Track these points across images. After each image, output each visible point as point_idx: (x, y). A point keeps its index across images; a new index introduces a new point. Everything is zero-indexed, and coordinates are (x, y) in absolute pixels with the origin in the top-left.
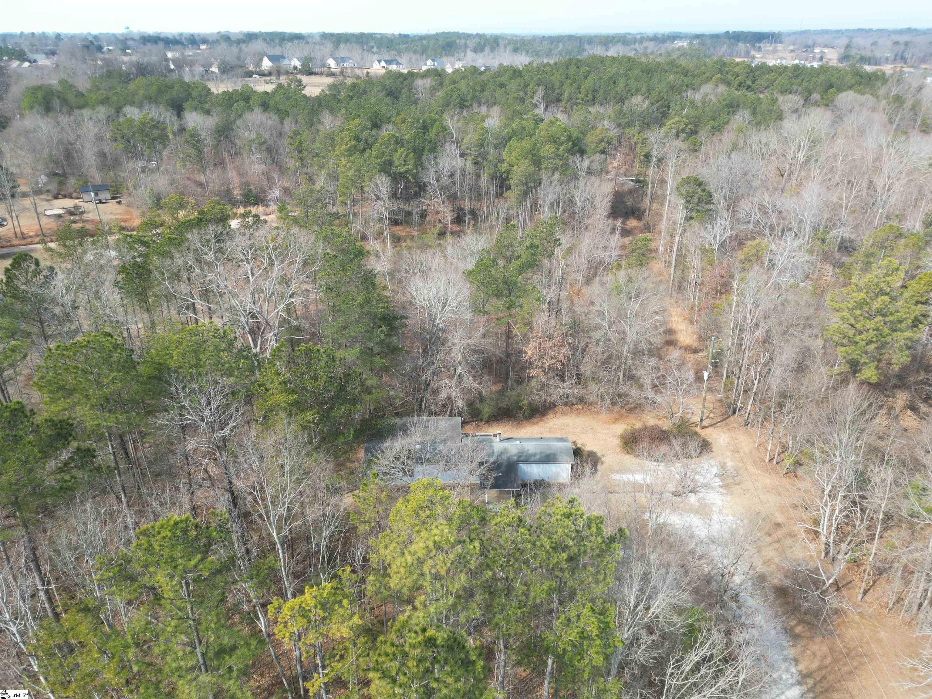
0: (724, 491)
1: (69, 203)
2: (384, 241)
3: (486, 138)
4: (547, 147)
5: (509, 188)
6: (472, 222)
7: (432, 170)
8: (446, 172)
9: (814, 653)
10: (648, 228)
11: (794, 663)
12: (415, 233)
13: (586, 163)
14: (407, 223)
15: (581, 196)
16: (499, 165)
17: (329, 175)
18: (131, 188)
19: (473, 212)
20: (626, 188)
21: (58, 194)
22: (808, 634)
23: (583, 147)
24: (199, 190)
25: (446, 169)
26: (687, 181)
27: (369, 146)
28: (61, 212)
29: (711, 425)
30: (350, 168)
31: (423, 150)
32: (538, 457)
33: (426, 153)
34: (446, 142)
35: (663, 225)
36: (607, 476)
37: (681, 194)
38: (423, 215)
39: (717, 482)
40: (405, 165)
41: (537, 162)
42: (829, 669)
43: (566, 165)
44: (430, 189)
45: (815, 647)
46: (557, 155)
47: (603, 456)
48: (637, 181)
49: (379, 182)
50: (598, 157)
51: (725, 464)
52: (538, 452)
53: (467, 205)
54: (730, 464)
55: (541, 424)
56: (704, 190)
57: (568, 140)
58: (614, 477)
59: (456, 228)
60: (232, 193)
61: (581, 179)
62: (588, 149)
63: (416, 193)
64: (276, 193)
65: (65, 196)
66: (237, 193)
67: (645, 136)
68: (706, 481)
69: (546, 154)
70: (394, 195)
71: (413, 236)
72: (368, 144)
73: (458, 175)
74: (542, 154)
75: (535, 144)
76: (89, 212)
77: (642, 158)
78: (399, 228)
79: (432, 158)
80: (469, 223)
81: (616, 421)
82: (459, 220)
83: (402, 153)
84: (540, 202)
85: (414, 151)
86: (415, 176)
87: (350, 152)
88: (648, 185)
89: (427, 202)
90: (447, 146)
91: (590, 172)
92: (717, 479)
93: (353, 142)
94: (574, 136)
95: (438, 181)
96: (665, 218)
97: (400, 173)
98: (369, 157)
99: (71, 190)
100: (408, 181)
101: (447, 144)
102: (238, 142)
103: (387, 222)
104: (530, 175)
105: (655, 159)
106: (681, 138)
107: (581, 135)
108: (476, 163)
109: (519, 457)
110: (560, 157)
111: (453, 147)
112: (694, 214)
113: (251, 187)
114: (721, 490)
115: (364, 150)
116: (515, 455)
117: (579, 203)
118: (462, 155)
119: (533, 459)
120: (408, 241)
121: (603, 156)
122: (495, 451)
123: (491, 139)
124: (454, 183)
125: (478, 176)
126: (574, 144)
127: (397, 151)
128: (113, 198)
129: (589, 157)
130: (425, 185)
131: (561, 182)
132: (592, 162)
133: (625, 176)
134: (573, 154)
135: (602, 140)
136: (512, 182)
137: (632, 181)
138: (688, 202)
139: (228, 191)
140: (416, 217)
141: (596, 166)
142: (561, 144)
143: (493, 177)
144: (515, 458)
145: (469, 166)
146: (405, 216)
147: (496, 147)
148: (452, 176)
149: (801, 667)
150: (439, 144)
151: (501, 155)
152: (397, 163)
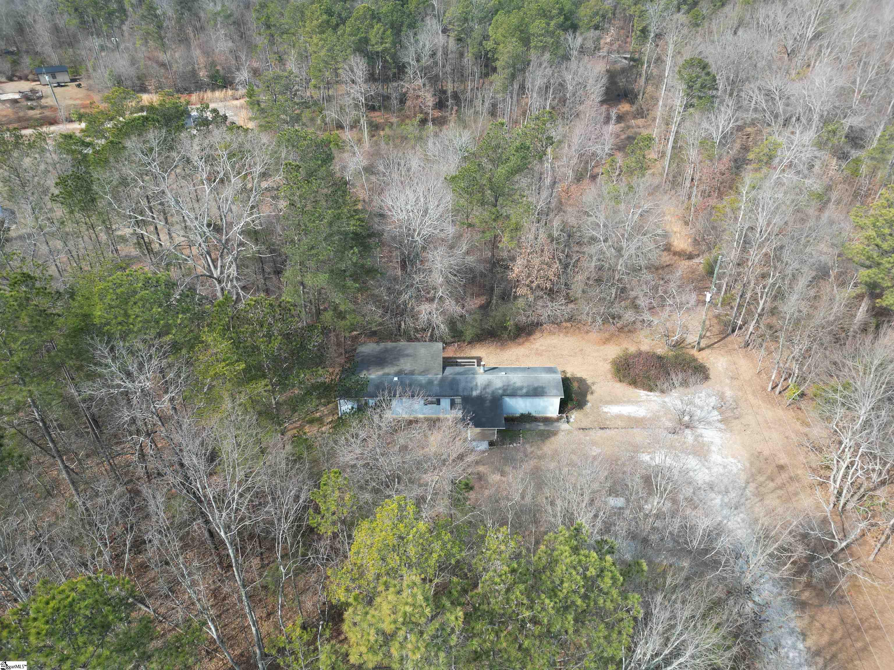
0: (723, 426)
1: (25, 86)
2: (360, 129)
3: (471, 11)
4: (537, 22)
5: (494, 70)
6: (455, 108)
7: (412, 50)
8: (427, 51)
9: (823, 625)
10: (640, 114)
11: (801, 638)
12: (394, 120)
13: (579, 40)
14: (385, 108)
15: (573, 79)
16: (484, 42)
17: (300, 55)
18: (91, 70)
19: (456, 96)
20: (618, 66)
21: (13, 75)
22: (816, 601)
23: (576, 22)
24: (163, 71)
25: (427, 48)
26: (691, 63)
27: (343, 21)
28: (17, 96)
29: (708, 347)
30: (323, 47)
31: (401, 25)
32: (524, 391)
33: (404, 28)
34: (426, 14)
35: (659, 112)
36: (598, 408)
37: (682, 78)
38: (403, 100)
39: (715, 415)
40: (382, 43)
41: (526, 41)
42: (840, 644)
43: (557, 44)
44: (410, 71)
45: (823, 618)
46: (547, 32)
47: (593, 383)
48: (632, 59)
49: (353, 64)
50: (592, 34)
51: (723, 393)
52: (525, 384)
53: (450, 87)
54: (729, 393)
55: (527, 344)
56: (708, 74)
57: (560, 14)
58: (605, 410)
59: (437, 114)
60: (198, 74)
61: (573, 59)
62: (581, 24)
63: (394, 74)
64: (244, 75)
65: (20, 78)
66: (203, 74)
67: (644, 8)
68: (703, 415)
69: (536, 30)
70: (372, 78)
71: (392, 124)
72: (341, 19)
73: (440, 53)
74: (531, 31)
75: (523, 19)
76: (47, 97)
77: (638, 32)
78: (377, 114)
79: (411, 35)
80: (452, 109)
81: (606, 341)
82: (440, 105)
83: (379, 29)
84: (528, 85)
85: (392, 27)
86: (394, 56)
87: (322, 29)
88: (642, 65)
89: (407, 85)
90: (428, 20)
91: (582, 50)
92: (716, 413)
93: (325, 17)
94: (566, 8)
95: (418, 61)
96: (661, 103)
97: (378, 52)
98: (342, 35)
99: (26, 72)
100: (386, 61)
101: (428, 18)
102: (202, 15)
103: (363, 109)
104: (518, 56)
105: (652, 35)
106: (682, 11)
107: (573, 7)
108: (459, 40)
109: (505, 390)
110: (552, 34)
111: (435, 21)
112: (695, 101)
113: (219, 68)
114: (719, 425)
115: (337, 25)
116: (500, 389)
117: (570, 88)
118: (445, 31)
119: (519, 392)
120: (387, 129)
121: (597, 32)
122: (479, 384)
123: (475, 11)
124: (436, 63)
125: (462, 55)
126: (566, 19)
127: (373, 27)
128: (73, 81)
129: (581, 34)
130: (404, 66)
131: (551, 64)
132: (585, 39)
133: (618, 52)
134: (566, 30)
135: (597, 14)
136: (498, 64)
137: (626, 58)
138: (690, 87)
139: (194, 73)
140: (395, 102)
141: (590, 44)
142: (552, 18)
143: (477, 57)
144: (500, 392)
145: (452, 44)
146: (384, 100)
147: (481, 21)
148: (433, 55)
149: (809, 642)
150: (419, 18)
151: (486, 30)
152: (373, 41)
